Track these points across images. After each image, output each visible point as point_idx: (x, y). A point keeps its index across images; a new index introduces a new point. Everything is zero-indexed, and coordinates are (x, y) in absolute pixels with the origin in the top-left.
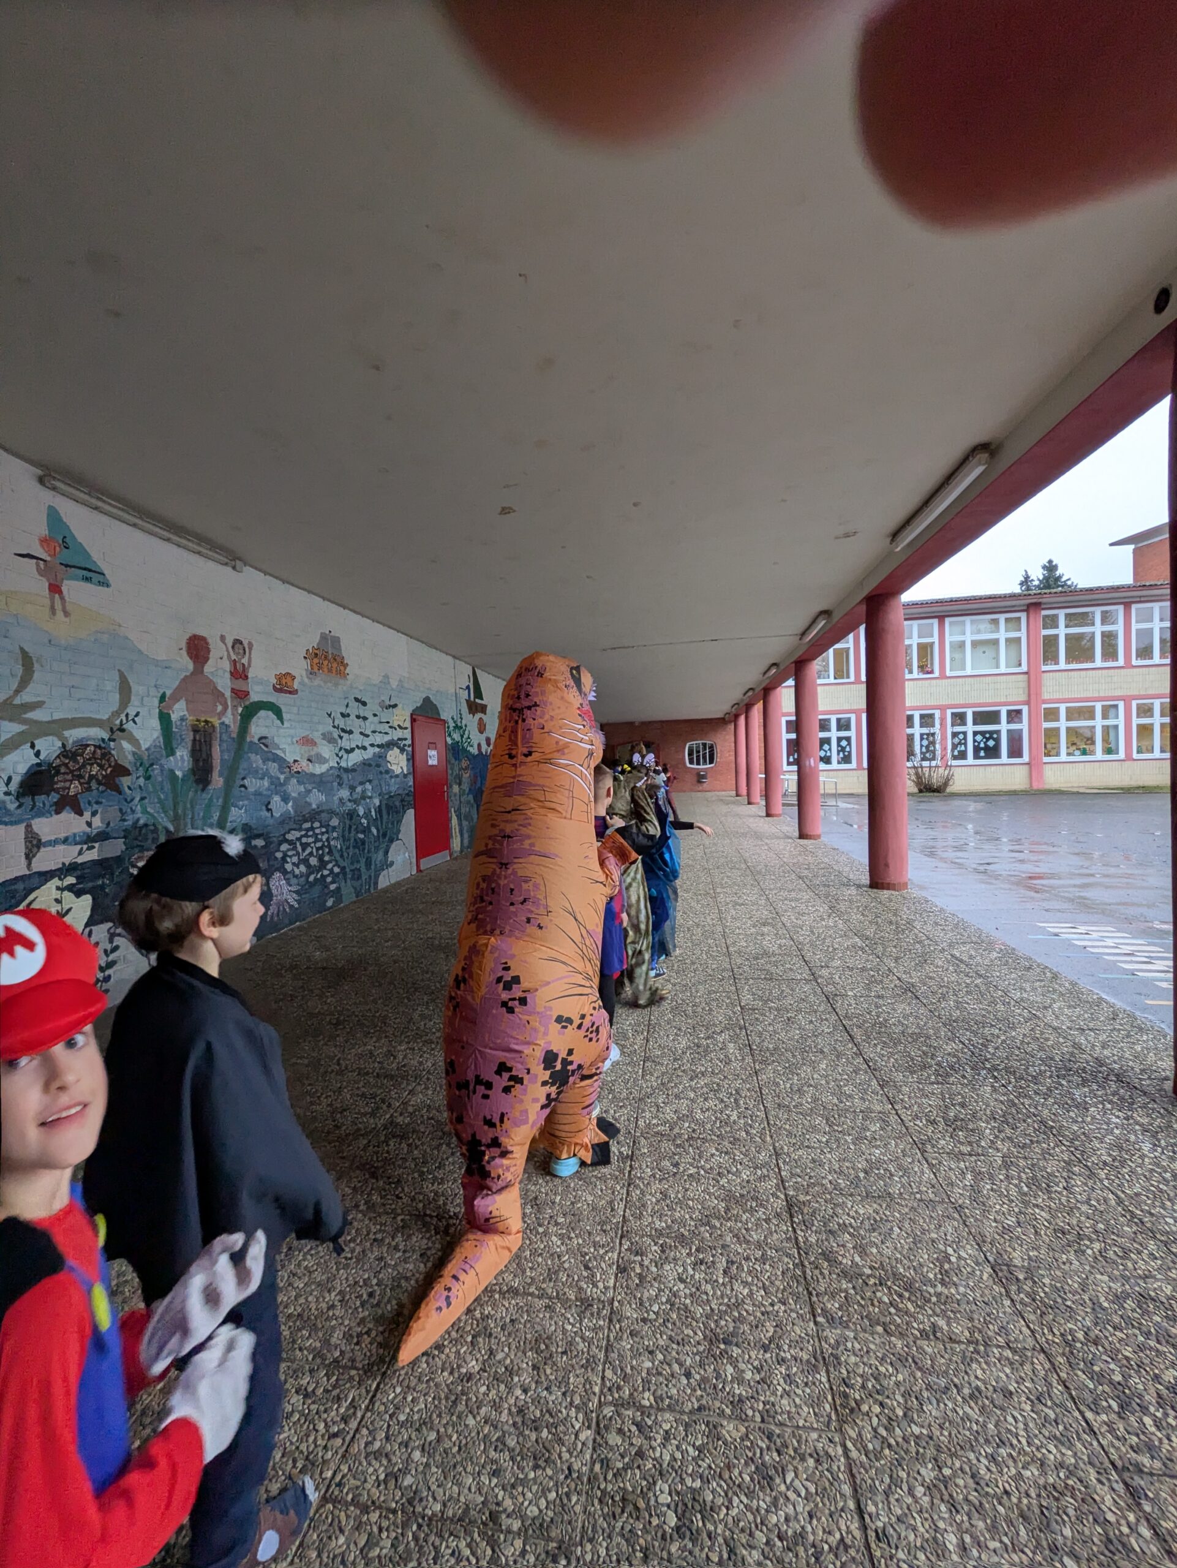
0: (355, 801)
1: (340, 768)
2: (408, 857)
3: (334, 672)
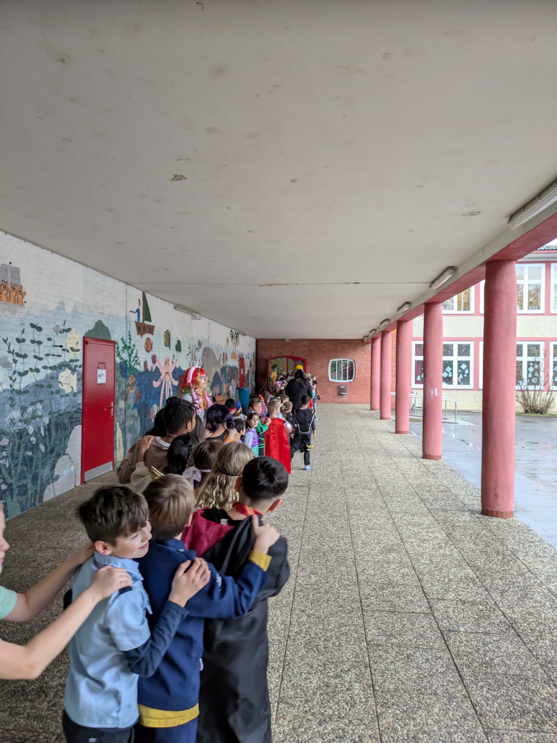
0: (26, 421)
1: (13, 391)
2: (73, 470)
3: (12, 300)
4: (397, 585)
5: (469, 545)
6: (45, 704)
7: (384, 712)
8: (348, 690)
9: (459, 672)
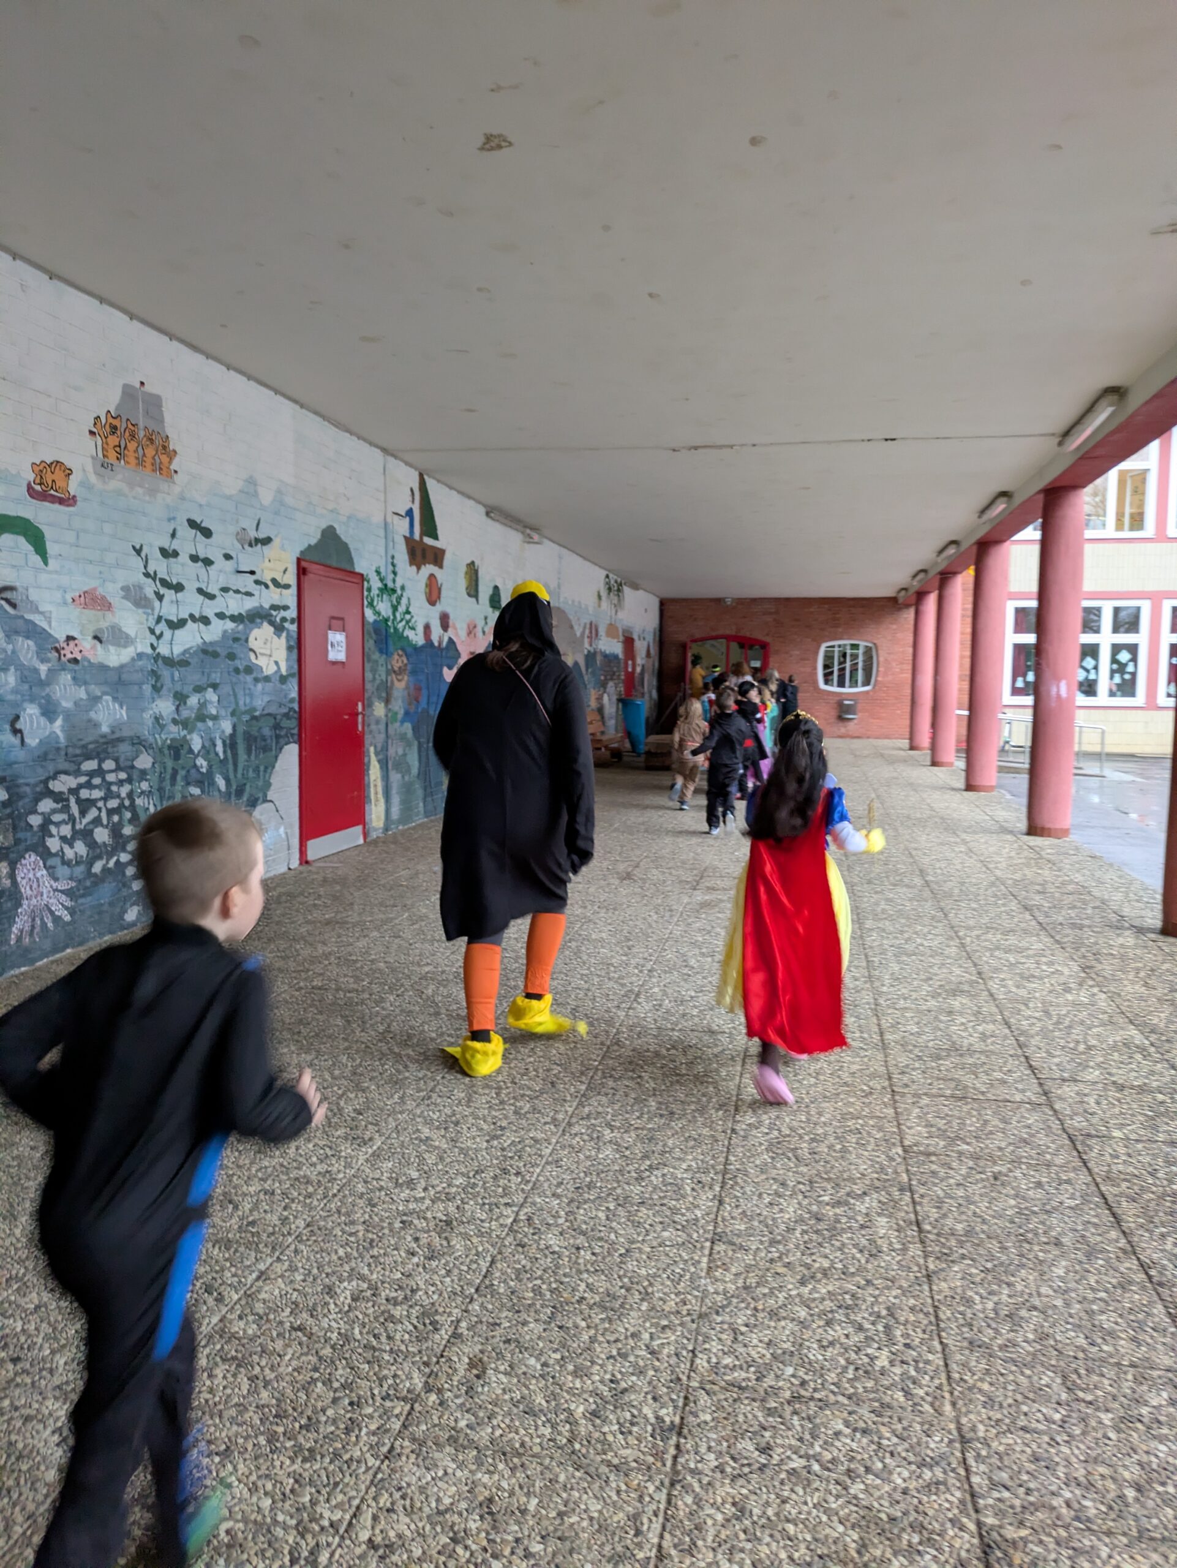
0: (185, 724)
1: (158, 657)
2: (283, 836)
3: (148, 465)
4: (971, 1052)
5: (1132, 988)
6: (233, 1221)
7: (943, 1270)
8: (862, 1227)
9: (1110, 1208)
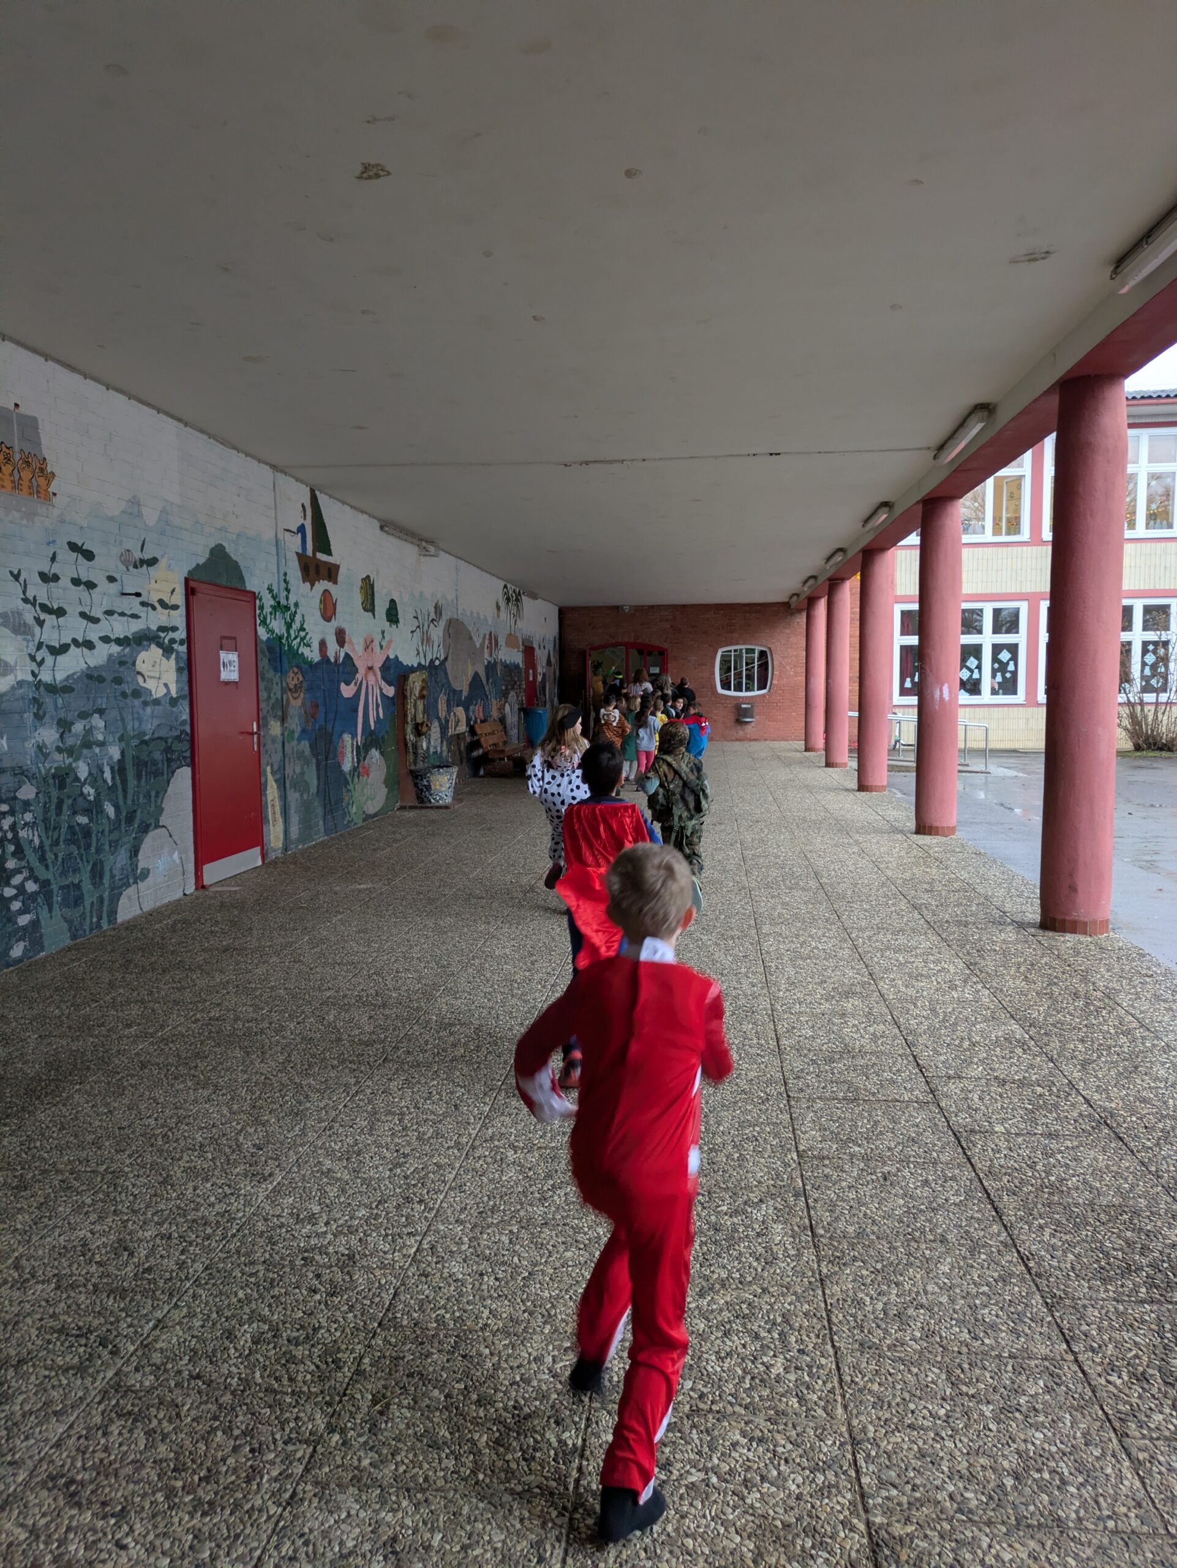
1: (39, 684)
2: (178, 861)
3: (25, 487)
4: (862, 1053)
7: (836, 1273)
8: (758, 1235)
9: (992, 1203)
